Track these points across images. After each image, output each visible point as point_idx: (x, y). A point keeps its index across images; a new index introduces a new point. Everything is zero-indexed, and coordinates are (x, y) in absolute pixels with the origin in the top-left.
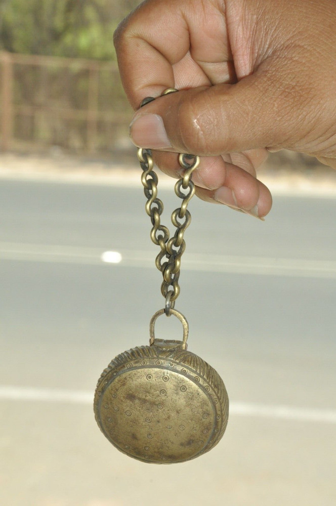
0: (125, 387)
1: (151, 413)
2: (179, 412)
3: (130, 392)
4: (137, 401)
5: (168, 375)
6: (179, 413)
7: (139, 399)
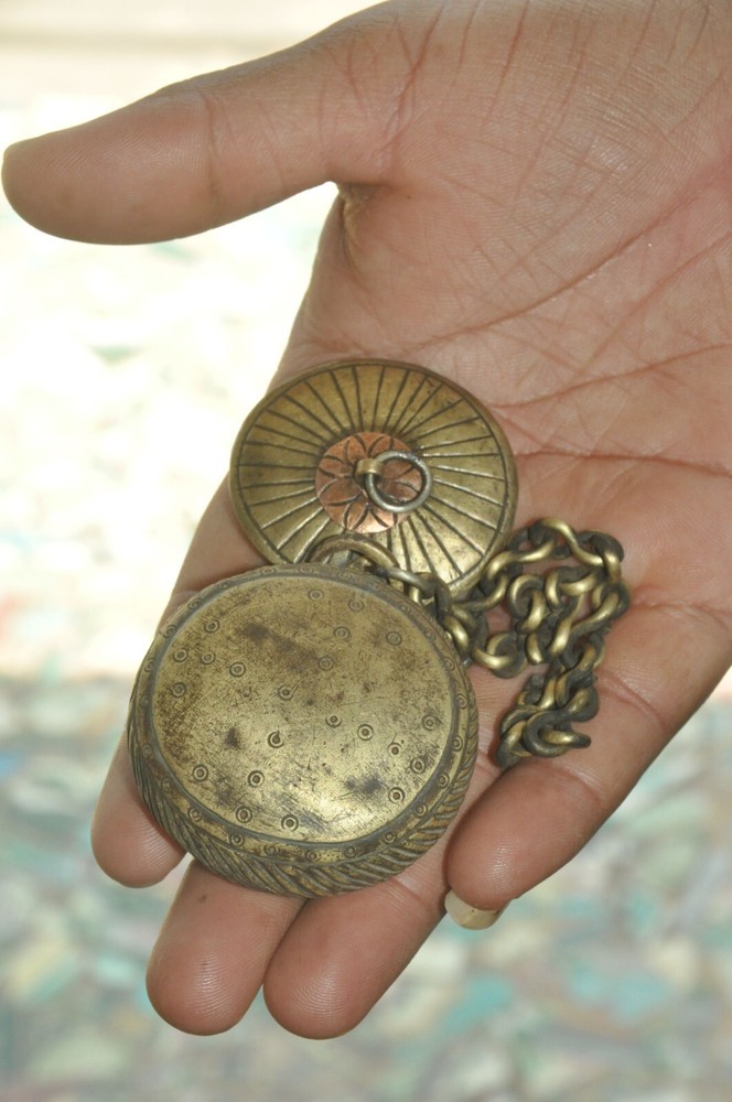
0: (248, 607)
1: (298, 677)
2: (371, 687)
3: (258, 619)
4: (268, 644)
5: (364, 601)
6: (369, 691)
7: (277, 638)
